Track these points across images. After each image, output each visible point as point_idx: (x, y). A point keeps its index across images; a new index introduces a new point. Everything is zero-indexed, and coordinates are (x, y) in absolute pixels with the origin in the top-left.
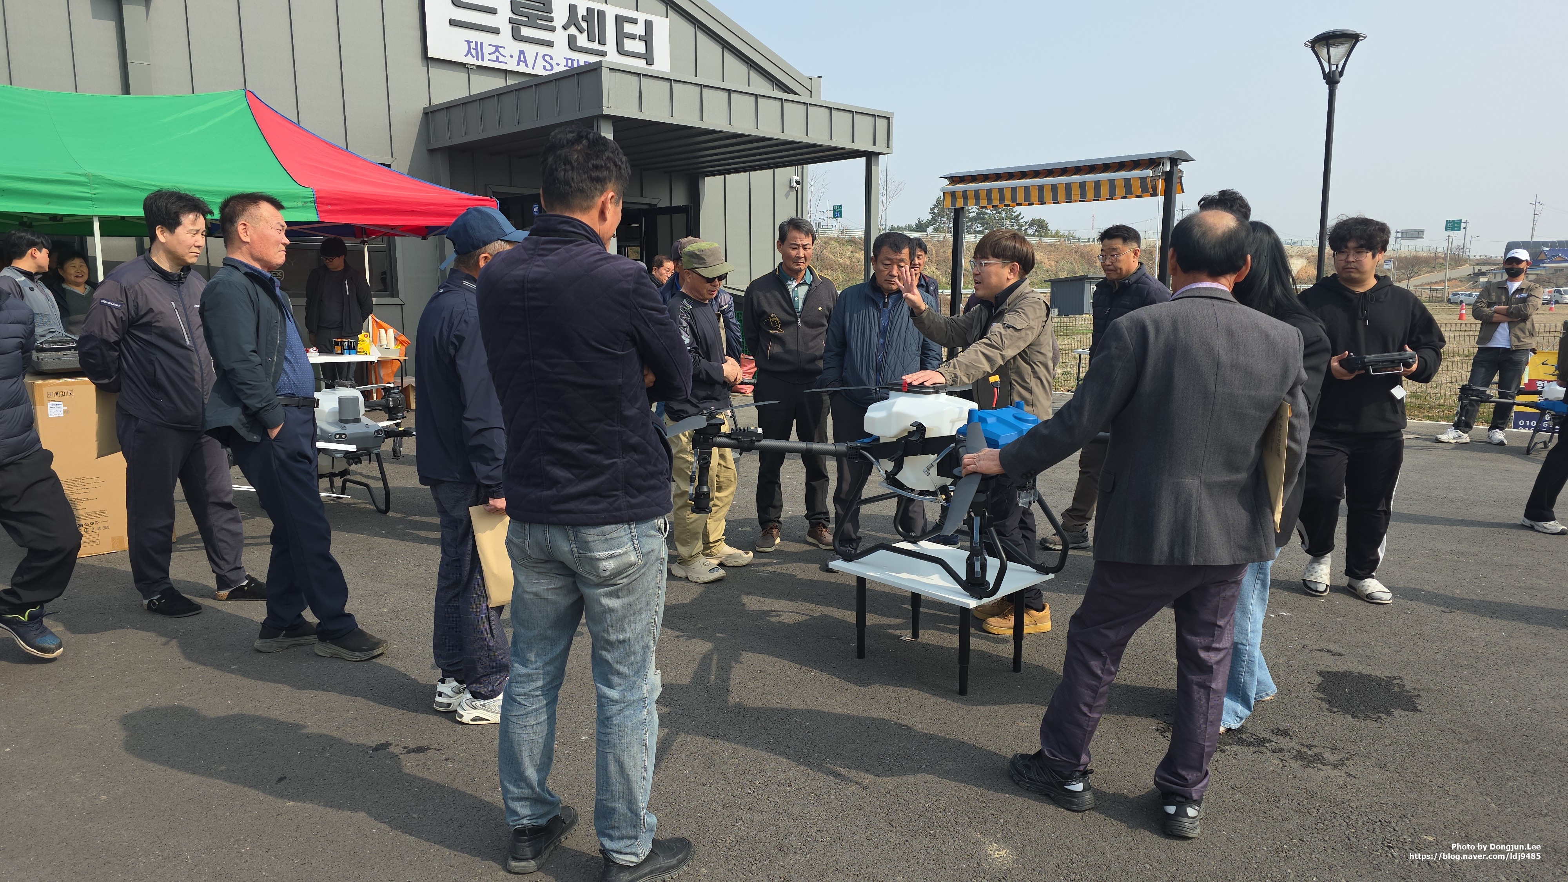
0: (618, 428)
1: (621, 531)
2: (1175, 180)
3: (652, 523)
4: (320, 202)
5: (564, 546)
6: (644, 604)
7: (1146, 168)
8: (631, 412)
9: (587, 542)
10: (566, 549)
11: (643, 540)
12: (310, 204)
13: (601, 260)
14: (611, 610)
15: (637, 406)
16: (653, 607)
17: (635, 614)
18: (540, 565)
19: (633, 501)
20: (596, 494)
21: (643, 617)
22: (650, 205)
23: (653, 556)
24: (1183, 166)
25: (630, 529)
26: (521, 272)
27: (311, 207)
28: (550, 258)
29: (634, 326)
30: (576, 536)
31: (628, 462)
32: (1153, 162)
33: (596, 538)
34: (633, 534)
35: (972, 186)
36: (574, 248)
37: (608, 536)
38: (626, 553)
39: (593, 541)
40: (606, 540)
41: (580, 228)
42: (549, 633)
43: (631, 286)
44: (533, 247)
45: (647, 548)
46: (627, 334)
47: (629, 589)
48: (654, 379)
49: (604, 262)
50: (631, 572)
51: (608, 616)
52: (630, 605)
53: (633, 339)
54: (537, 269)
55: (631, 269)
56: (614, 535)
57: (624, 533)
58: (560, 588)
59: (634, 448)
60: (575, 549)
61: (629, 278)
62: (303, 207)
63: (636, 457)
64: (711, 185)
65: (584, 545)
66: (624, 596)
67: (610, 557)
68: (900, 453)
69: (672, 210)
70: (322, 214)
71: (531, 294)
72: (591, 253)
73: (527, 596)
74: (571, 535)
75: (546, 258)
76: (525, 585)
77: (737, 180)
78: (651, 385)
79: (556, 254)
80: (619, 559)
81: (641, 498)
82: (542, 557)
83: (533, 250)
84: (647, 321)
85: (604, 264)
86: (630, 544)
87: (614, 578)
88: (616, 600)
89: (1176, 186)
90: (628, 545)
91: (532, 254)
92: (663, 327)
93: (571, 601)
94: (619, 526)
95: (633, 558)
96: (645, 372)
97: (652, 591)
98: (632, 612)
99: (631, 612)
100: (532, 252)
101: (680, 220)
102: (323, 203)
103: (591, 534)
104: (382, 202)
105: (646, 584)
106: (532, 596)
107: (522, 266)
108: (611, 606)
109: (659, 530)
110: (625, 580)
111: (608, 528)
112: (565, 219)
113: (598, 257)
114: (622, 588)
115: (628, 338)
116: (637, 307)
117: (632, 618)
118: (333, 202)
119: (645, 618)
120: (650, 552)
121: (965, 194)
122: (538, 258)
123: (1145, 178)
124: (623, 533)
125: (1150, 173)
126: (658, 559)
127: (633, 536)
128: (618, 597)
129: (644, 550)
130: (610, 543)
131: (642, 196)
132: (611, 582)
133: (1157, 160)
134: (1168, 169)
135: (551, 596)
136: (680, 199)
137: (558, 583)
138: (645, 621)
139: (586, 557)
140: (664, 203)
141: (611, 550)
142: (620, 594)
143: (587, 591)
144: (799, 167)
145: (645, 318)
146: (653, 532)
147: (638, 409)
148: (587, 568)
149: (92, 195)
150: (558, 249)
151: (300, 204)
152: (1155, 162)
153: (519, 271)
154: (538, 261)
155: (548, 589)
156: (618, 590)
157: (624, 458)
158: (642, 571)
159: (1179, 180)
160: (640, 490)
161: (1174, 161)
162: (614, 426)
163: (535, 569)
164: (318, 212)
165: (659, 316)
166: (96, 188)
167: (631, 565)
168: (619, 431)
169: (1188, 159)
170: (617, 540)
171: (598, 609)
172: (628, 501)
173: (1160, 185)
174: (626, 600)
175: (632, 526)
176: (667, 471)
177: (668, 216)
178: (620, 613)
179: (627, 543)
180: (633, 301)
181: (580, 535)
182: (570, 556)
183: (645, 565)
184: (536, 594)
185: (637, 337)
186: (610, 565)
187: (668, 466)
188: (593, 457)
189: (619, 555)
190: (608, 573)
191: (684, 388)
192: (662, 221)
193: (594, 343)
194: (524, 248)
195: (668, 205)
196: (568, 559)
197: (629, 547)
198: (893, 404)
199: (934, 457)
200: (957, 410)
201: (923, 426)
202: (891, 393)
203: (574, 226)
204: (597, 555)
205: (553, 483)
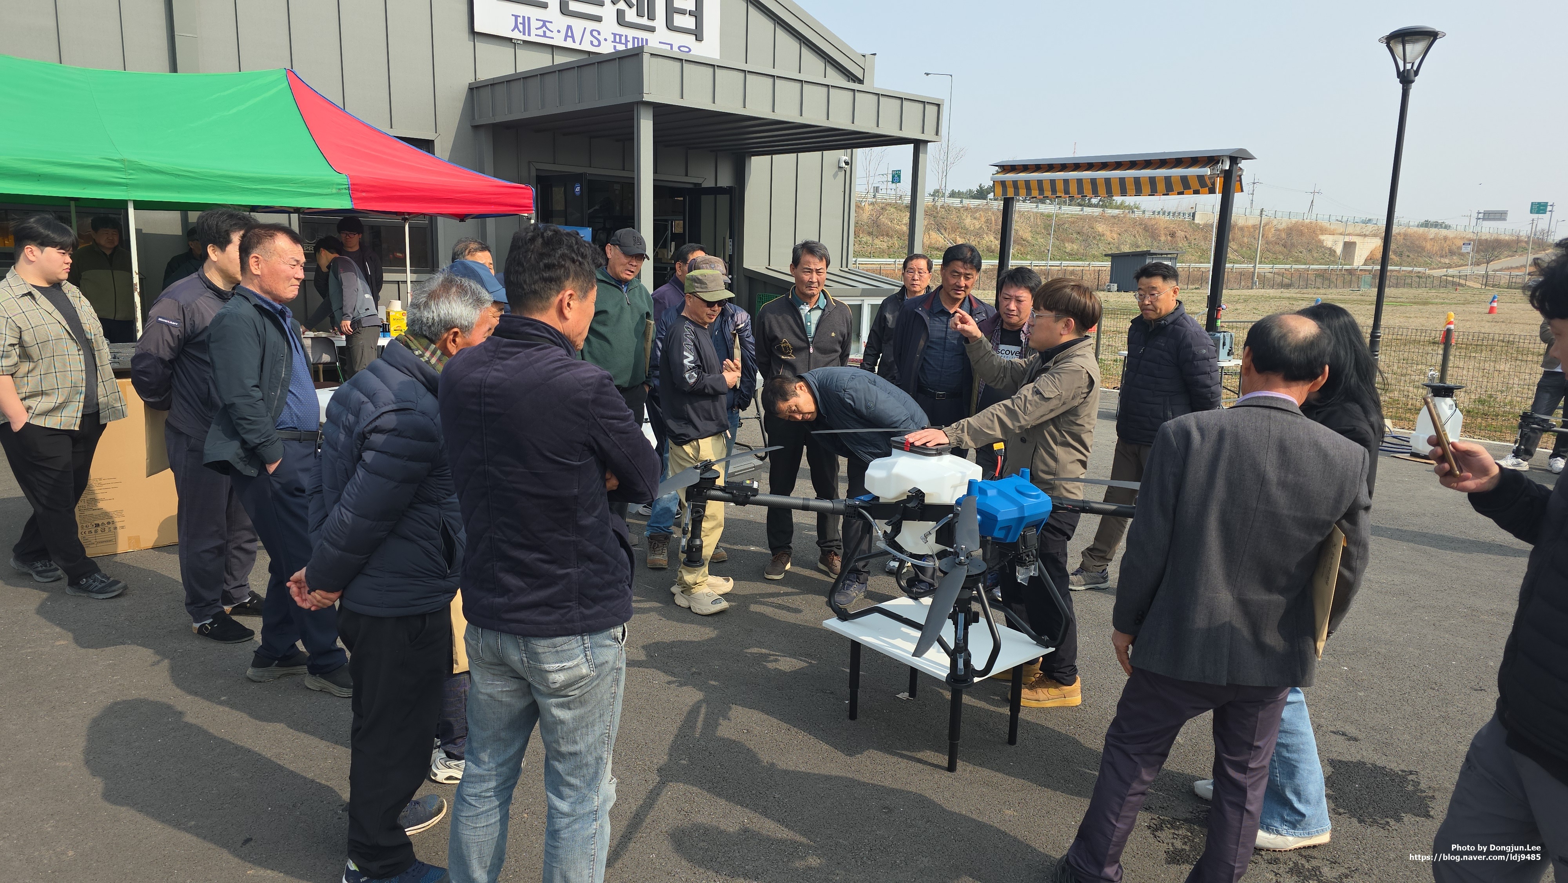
0: (573, 538)
1: (573, 643)
2: (1234, 178)
3: (608, 632)
4: (355, 189)
5: (515, 656)
6: (597, 715)
7: (1204, 166)
8: (589, 521)
9: (536, 654)
10: (516, 658)
11: (597, 651)
12: (344, 191)
13: (561, 367)
14: (562, 722)
15: (595, 514)
16: (607, 718)
17: (587, 726)
18: (494, 667)
19: (587, 612)
20: (548, 604)
21: (596, 728)
22: (695, 184)
23: (607, 668)
24: (1243, 164)
25: (583, 640)
26: (479, 375)
27: (345, 194)
28: (509, 362)
29: (592, 437)
30: (526, 646)
31: (583, 572)
32: (1211, 160)
33: (547, 650)
34: (586, 645)
35: (1023, 176)
36: (535, 353)
37: (559, 649)
38: (577, 665)
39: (543, 653)
40: (557, 652)
41: (544, 331)
42: (503, 734)
43: (590, 396)
44: (494, 349)
45: (602, 659)
46: (585, 445)
47: (581, 701)
48: (618, 484)
49: (563, 370)
50: (582, 683)
51: (559, 727)
52: (582, 718)
53: (591, 450)
54: (495, 374)
55: (592, 377)
56: (566, 647)
57: (576, 645)
58: (515, 690)
59: (590, 558)
60: (525, 659)
61: (589, 388)
62: (337, 194)
63: (592, 566)
64: (758, 165)
65: (534, 656)
66: (576, 708)
67: (561, 670)
68: (898, 517)
69: (716, 191)
70: (356, 202)
71: (488, 400)
72: (551, 359)
73: (481, 697)
74: (522, 644)
75: (505, 362)
76: (479, 686)
77: (784, 161)
78: (615, 488)
79: (516, 359)
80: (570, 672)
81: (597, 608)
82: (496, 661)
83: (494, 352)
84: (607, 431)
85: (561, 373)
86: (582, 656)
87: (565, 689)
88: (568, 711)
89: (1235, 185)
90: (580, 657)
91: (493, 357)
92: (624, 436)
93: (526, 704)
94: (571, 638)
95: (584, 670)
96: (608, 476)
97: (606, 702)
98: (584, 724)
99: (582, 723)
100: (492, 354)
101: (723, 201)
102: (357, 190)
103: (542, 646)
104: (417, 189)
105: (599, 696)
106: (486, 697)
107: (482, 369)
108: (562, 717)
109: (616, 639)
110: (576, 692)
111: (559, 640)
112: (528, 321)
113: (559, 364)
114: (573, 701)
115: (586, 448)
116: (596, 417)
117: (584, 730)
118: (367, 189)
119: (598, 729)
120: (604, 664)
121: (1015, 183)
122: (498, 361)
123: (1203, 176)
124: (574, 645)
125: (1207, 171)
126: (612, 669)
127: (586, 648)
128: (570, 709)
129: (598, 662)
130: (561, 656)
131: (687, 175)
132: (563, 693)
133: (1215, 158)
134: (1227, 168)
135: (506, 699)
136: (725, 180)
137: (513, 685)
138: (598, 733)
139: (536, 668)
140: (709, 183)
141: (562, 662)
142: (572, 706)
143: (540, 700)
144: (849, 151)
145: (605, 428)
146: (608, 642)
147: (596, 517)
148: (537, 678)
149: (128, 181)
150: (519, 352)
151: (334, 191)
152: (1214, 160)
153: (477, 374)
154: (498, 364)
155: (502, 692)
156: (569, 702)
157: (578, 568)
158: (594, 684)
159: (1238, 179)
160: (595, 600)
161: (1234, 160)
162: (569, 536)
163: (490, 671)
164: (353, 199)
165: (621, 425)
166: (131, 174)
167: (583, 678)
168: (574, 541)
169: (1249, 157)
170: (568, 653)
171: (549, 719)
172: (581, 613)
173: (1219, 182)
174: (578, 712)
175: (585, 637)
176: (627, 578)
177: (712, 197)
178: (571, 725)
179: (579, 656)
180: (592, 412)
181: (530, 645)
182: (520, 665)
183: (598, 676)
184: (490, 696)
185: (596, 447)
186: (559, 678)
187: (629, 573)
188: (546, 566)
189: (569, 668)
190: (557, 685)
191: (648, 493)
192: (706, 201)
193: (548, 454)
194: (485, 348)
195: (713, 185)
196: (518, 667)
197: (581, 659)
198: (894, 464)
199: (932, 524)
200: (960, 475)
201: (922, 492)
202: (894, 451)
203: (537, 329)
204: (547, 667)
205: (505, 590)
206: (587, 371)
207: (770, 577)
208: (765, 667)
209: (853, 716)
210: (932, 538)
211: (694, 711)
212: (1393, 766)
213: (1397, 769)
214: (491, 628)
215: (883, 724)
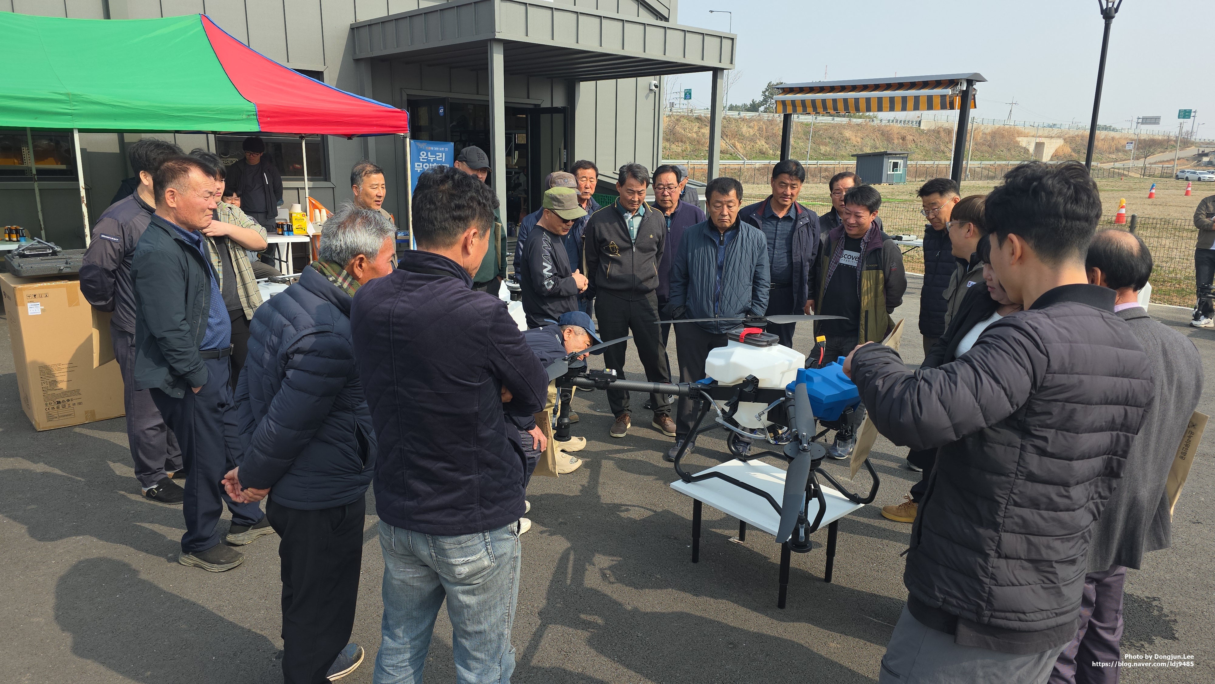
0: (475, 449)
1: (475, 540)
2: (970, 97)
3: (506, 528)
4: (262, 115)
5: (424, 551)
6: (499, 599)
7: (946, 88)
8: (487, 433)
9: (444, 550)
10: (426, 553)
11: (496, 545)
12: (252, 117)
13: (462, 299)
14: (468, 606)
15: (493, 426)
16: (507, 600)
17: (490, 608)
18: (405, 557)
19: (487, 512)
20: (453, 507)
21: (497, 610)
22: (535, 105)
23: (506, 559)
24: (977, 86)
25: (484, 536)
26: (387, 306)
27: (254, 119)
28: (414, 294)
29: (491, 361)
30: (434, 543)
31: (483, 477)
32: (952, 83)
33: (453, 546)
34: (487, 541)
35: (799, 96)
36: (437, 285)
37: (463, 545)
38: (480, 559)
39: (450, 549)
40: (462, 547)
41: (445, 264)
42: (415, 613)
43: (488, 325)
44: (400, 281)
45: (500, 551)
46: (484, 368)
47: (484, 588)
48: (512, 397)
49: (464, 301)
50: (484, 573)
51: (465, 611)
52: (485, 602)
53: (490, 372)
54: (402, 305)
56: (469, 543)
57: (479, 541)
58: (424, 576)
59: (489, 465)
60: (434, 554)
61: (487, 317)
62: (247, 119)
63: (490, 471)
64: (585, 89)
65: (442, 552)
66: (480, 594)
67: (466, 563)
68: (735, 398)
69: (552, 110)
70: (263, 125)
71: (396, 328)
72: (452, 291)
73: (395, 582)
74: (430, 541)
75: (411, 294)
76: (393, 573)
77: (606, 86)
78: (509, 401)
79: (420, 291)
80: (474, 565)
81: (496, 508)
82: (407, 553)
83: (401, 284)
84: (504, 354)
85: (464, 303)
86: (484, 550)
87: (469, 578)
88: (473, 597)
89: (970, 102)
90: (482, 552)
91: (399, 288)
92: (518, 358)
93: (434, 587)
94: (474, 535)
95: (486, 562)
96: (503, 391)
97: (506, 587)
98: (487, 607)
99: (486, 607)
100: (397, 286)
101: (558, 118)
102: (263, 116)
103: (448, 543)
104: (313, 115)
105: (500, 583)
106: (399, 583)
107: (389, 300)
108: (468, 602)
109: (513, 533)
110: (480, 581)
111: (463, 538)
112: (431, 256)
113: (459, 296)
114: (477, 589)
115: (485, 371)
116: (494, 343)
117: (487, 612)
118: (271, 115)
119: (500, 611)
120: (503, 555)
121: (793, 102)
122: (404, 293)
123: (945, 96)
124: (477, 541)
125: (949, 91)
126: (510, 558)
127: (487, 543)
128: (474, 595)
129: (497, 554)
130: (465, 551)
131: (528, 98)
132: (467, 582)
133: (955, 81)
134: (965, 89)
135: (416, 584)
136: (559, 102)
137: (423, 572)
138: (499, 614)
139: (443, 562)
140: (546, 104)
141: (466, 556)
142: (476, 593)
143: (447, 586)
144: (658, 77)
145: (501, 352)
146: (506, 536)
147: (494, 429)
148: (445, 570)
149: (74, 112)
150: (423, 285)
151: (244, 117)
152: (954, 82)
153: (385, 305)
154: (404, 296)
155: (413, 578)
156: (473, 590)
157: (479, 474)
158: (495, 573)
159: (973, 97)
160: (494, 501)
161: (970, 82)
162: (471, 447)
163: (402, 560)
164: (260, 123)
165: (515, 348)
166: (76, 106)
167: (484, 569)
168: (475, 451)
169: (982, 80)
170: (472, 548)
171: (456, 603)
172: (482, 513)
173: (958, 101)
174: (482, 597)
175: (486, 534)
176: (521, 479)
177: (549, 115)
178: (476, 609)
179: (481, 550)
180: (490, 338)
181: (438, 542)
182: (429, 559)
183: (498, 566)
184: (403, 581)
185: (494, 369)
186: (464, 570)
187: (522, 475)
188: (451, 474)
189: (473, 561)
190: (463, 576)
191: (539, 405)
192: (545, 119)
193: (452, 377)
194: (392, 281)
195: (549, 106)
196: (428, 560)
197: (483, 552)
198: (731, 354)
199: (765, 405)
200: (787, 363)
201: (756, 379)
202: (730, 342)
203: (438, 263)
204: (453, 561)
205: (414, 495)
206: (485, 301)
207: (615, 435)
208: (619, 516)
209: (695, 559)
210: (765, 417)
211: (564, 559)
212: (1138, 593)
213: (1142, 596)
214: (403, 527)
215: (720, 566)
